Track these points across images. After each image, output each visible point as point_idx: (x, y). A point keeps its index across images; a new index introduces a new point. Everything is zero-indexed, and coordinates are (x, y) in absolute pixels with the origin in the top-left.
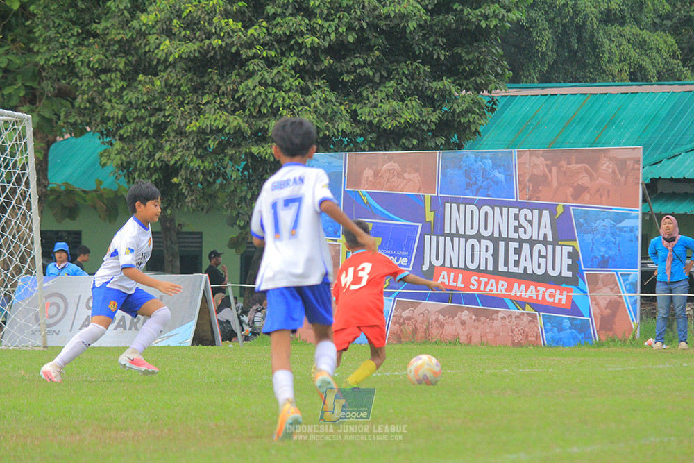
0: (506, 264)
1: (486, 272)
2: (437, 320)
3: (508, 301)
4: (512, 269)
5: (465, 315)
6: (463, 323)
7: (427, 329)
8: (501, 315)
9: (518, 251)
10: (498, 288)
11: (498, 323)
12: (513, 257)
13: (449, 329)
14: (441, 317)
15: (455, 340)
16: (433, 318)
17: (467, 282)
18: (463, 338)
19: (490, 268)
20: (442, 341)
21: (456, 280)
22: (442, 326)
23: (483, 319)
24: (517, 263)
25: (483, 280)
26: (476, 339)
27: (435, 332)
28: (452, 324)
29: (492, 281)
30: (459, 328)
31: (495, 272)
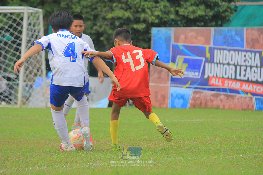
0: (240, 75)
1: (231, 79)
2: (210, 99)
3: (240, 91)
4: (242, 78)
5: (222, 97)
6: (221, 100)
7: (206, 103)
8: (237, 97)
9: (245, 70)
10: (236, 86)
11: (236, 101)
12: (243, 73)
13: (215, 103)
14: (212, 98)
15: (218, 107)
16: (208, 98)
17: (223, 83)
18: (221, 107)
19: (233, 77)
20: (212, 107)
21: (218, 82)
22: (212, 101)
23: (230, 99)
24: (245, 76)
25: (230, 82)
26: (227, 107)
27: (209, 104)
28: (217, 100)
29: (234, 83)
30: (219, 102)
31: (235, 79)
